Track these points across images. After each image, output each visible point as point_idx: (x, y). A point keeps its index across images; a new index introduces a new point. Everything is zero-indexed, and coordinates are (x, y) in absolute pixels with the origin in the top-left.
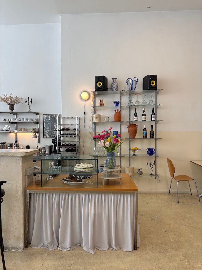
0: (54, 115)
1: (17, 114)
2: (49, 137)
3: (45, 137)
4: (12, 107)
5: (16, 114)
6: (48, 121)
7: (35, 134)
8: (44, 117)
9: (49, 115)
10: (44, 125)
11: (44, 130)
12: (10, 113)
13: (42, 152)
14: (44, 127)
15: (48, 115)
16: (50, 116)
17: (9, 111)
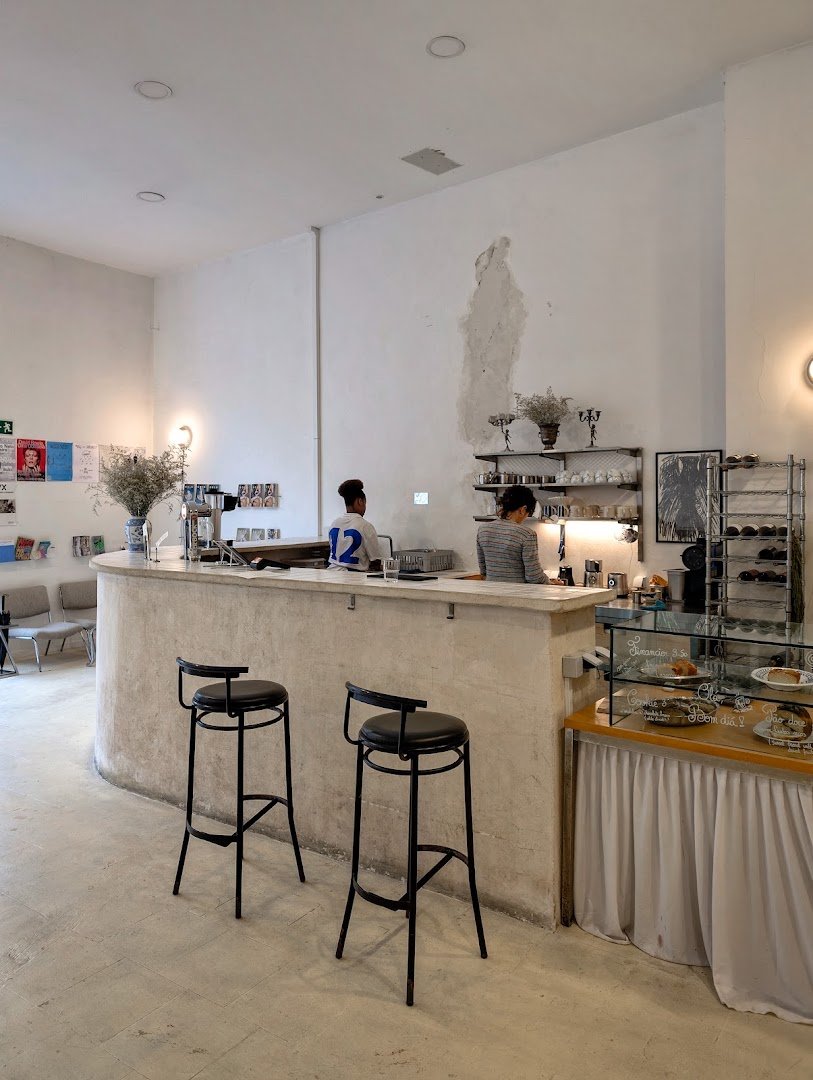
0: (699, 455)
1: (567, 455)
2: (676, 539)
3: (661, 538)
4: (550, 431)
5: (562, 456)
6: (674, 476)
7: (628, 526)
8: (660, 464)
9: (680, 455)
10: (660, 491)
11: (659, 512)
12: (542, 455)
13: (655, 597)
14: (659, 501)
15: (676, 455)
16: (683, 459)
17: (540, 448)
